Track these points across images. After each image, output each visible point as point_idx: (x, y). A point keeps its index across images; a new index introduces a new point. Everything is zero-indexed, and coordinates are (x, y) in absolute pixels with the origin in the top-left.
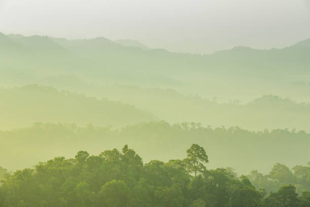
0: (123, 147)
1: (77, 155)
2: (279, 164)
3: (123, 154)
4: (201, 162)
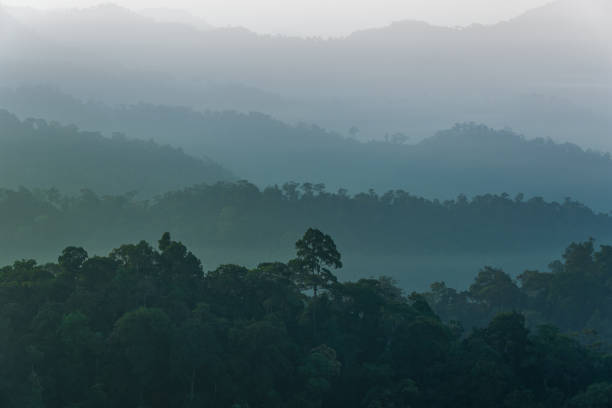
0: (160, 238)
1: (61, 255)
2: (489, 268)
3: (160, 252)
4: (327, 267)
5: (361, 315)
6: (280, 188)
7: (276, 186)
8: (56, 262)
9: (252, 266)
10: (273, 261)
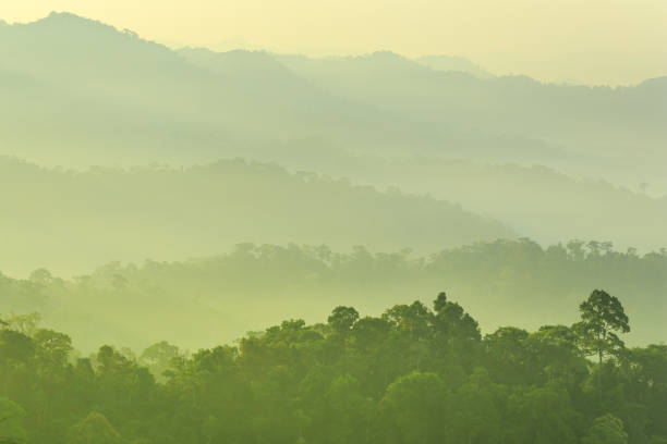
0: (436, 298)
1: (332, 315)
3: (436, 313)
4: (613, 331)
5: (650, 384)
6: (564, 246)
7: (560, 244)
8: (326, 323)
10: (555, 324)
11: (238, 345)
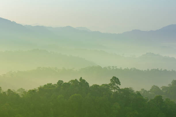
0: (80, 78)
1: (58, 82)
2: (154, 85)
3: (80, 82)
4: (117, 85)
5: (125, 96)
6: (107, 67)
8: (57, 84)
9: (100, 85)
10: (105, 84)
11: (38, 89)
